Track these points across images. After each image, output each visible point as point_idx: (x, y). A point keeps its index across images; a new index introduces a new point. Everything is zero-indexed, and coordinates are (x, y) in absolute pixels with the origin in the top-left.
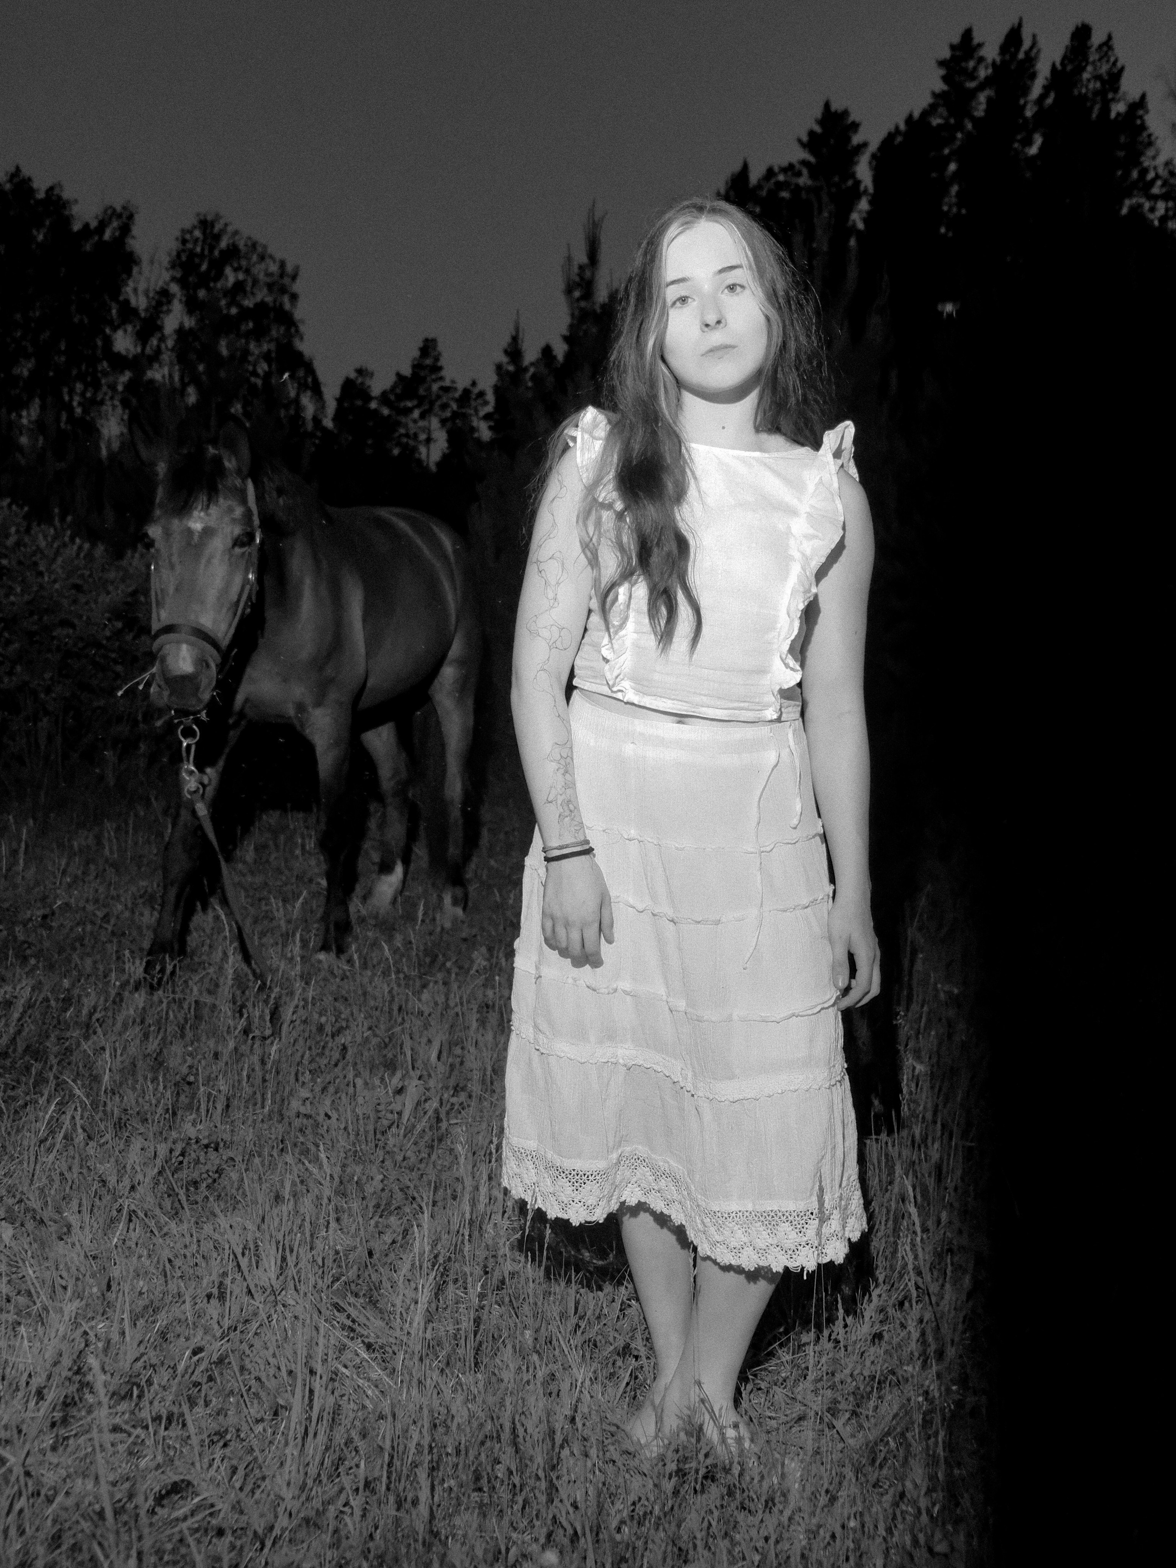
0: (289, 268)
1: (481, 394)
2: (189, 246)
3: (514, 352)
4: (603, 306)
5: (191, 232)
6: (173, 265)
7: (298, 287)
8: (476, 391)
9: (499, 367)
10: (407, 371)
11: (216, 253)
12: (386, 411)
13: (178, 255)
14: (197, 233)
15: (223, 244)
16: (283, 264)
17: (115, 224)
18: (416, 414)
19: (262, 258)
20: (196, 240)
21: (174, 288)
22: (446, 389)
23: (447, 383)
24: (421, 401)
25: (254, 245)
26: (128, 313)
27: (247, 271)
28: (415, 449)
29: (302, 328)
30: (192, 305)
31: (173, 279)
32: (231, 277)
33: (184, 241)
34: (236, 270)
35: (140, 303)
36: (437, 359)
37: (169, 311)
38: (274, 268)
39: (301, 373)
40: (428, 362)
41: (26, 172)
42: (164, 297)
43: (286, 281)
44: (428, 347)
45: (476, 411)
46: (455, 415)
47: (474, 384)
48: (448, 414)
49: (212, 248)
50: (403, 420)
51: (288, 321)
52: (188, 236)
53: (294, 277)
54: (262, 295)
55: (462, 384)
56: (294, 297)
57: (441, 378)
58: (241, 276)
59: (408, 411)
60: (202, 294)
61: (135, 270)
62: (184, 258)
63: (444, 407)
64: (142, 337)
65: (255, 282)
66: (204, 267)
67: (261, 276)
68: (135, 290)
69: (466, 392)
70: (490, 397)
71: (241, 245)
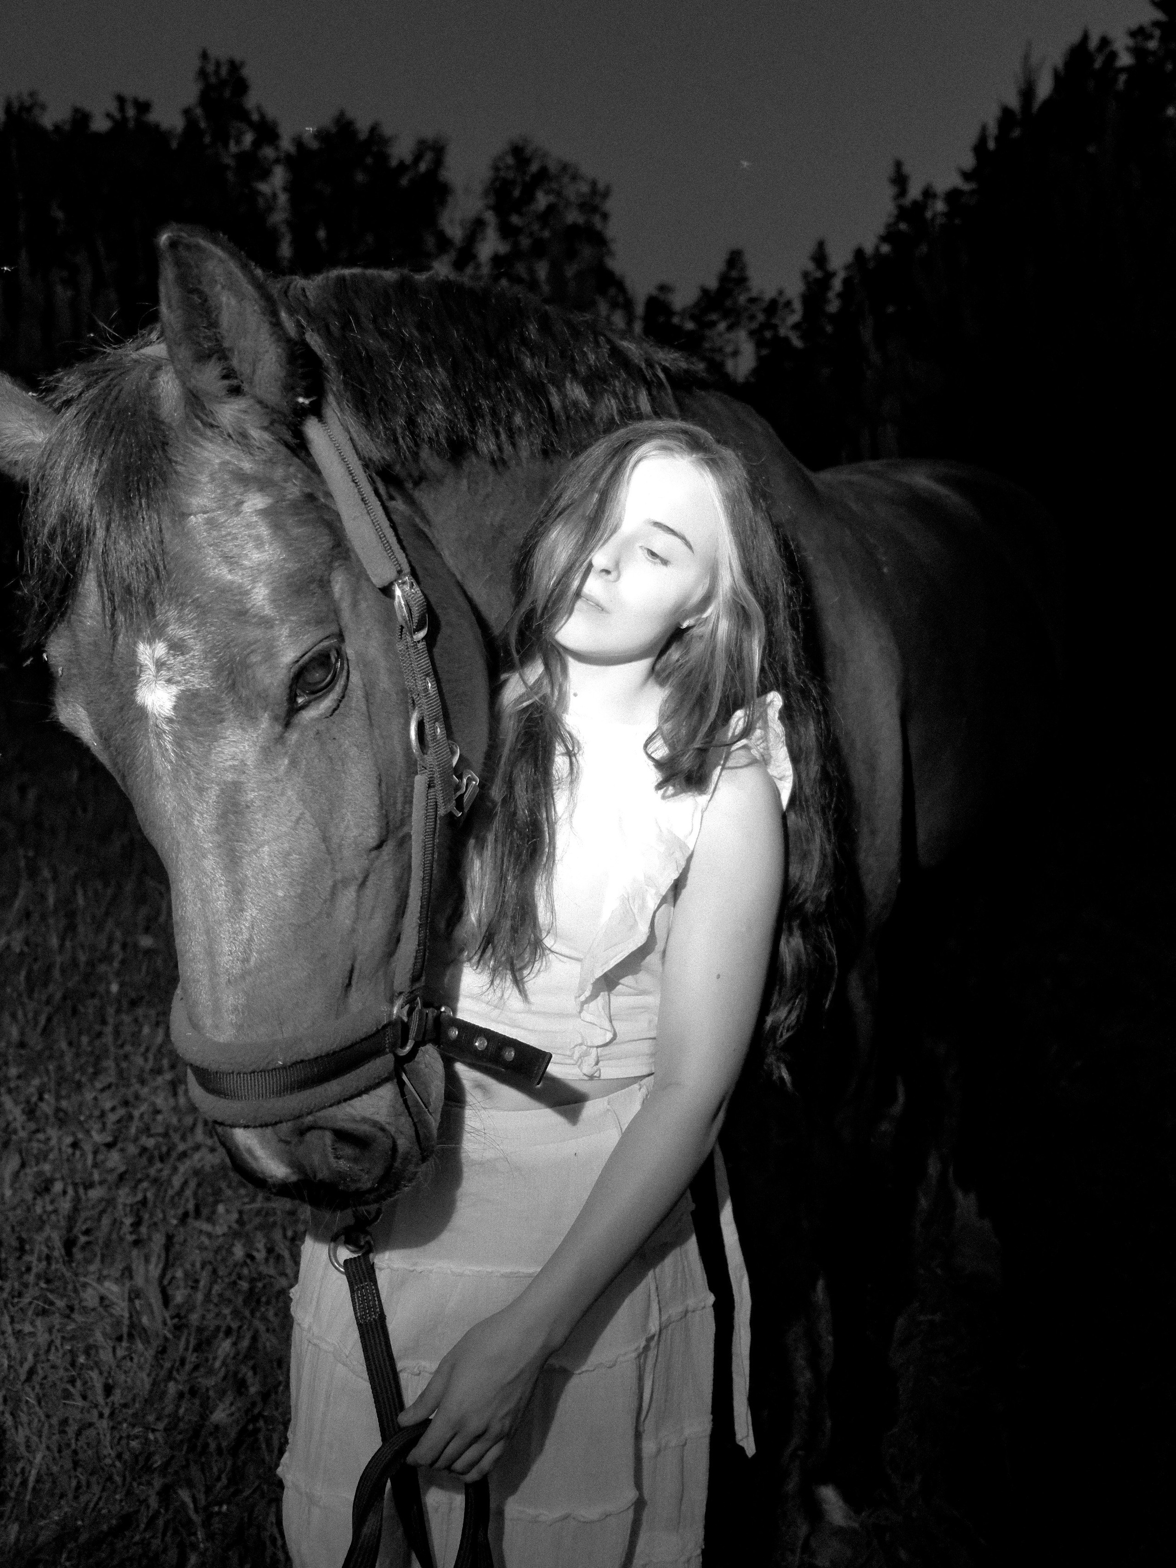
0: (601, 186)
1: (788, 304)
2: (502, 174)
3: (820, 257)
4: (915, 203)
5: (501, 158)
6: (486, 193)
7: (609, 205)
8: (782, 300)
9: (806, 275)
10: (712, 284)
11: (527, 178)
12: (690, 326)
13: (493, 181)
14: (510, 160)
15: (534, 168)
16: (594, 184)
17: (429, 156)
18: (722, 326)
19: (574, 178)
20: (508, 167)
21: (490, 217)
22: (752, 300)
23: (754, 293)
24: (726, 314)
25: (565, 167)
26: (444, 243)
27: (559, 194)
28: (722, 365)
29: (614, 247)
30: (506, 231)
31: (489, 207)
32: (542, 200)
33: (497, 169)
34: (547, 193)
35: (455, 232)
36: (743, 269)
37: (484, 239)
38: (585, 188)
39: (612, 291)
40: (734, 274)
41: (350, 114)
42: (478, 224)
43: (597, 200)
44: (735, 259)
45: (784, 320)
46: (764, 326)
47: (781, 293)
48: (754, 325)
49: (524, 173)
50: (708, 333)
51: (599, 241)
52: (501, 165)
53: (606, 194)
54: (573, 217)
55: (770, 294)
56: (605, 216)
57: (748, 290)
58: (552, 198)
59: (713, 324)
60: (515, 219)
61: (450, 199)
62: (497, 184)
63: (752, 317)
64: (459, 265)
65: (568, 204)
66: (517, 193)
67: (572, 197)
68: (451, 221)
69: (774, 303)
70: (797, 305)
71: (553, 168)
